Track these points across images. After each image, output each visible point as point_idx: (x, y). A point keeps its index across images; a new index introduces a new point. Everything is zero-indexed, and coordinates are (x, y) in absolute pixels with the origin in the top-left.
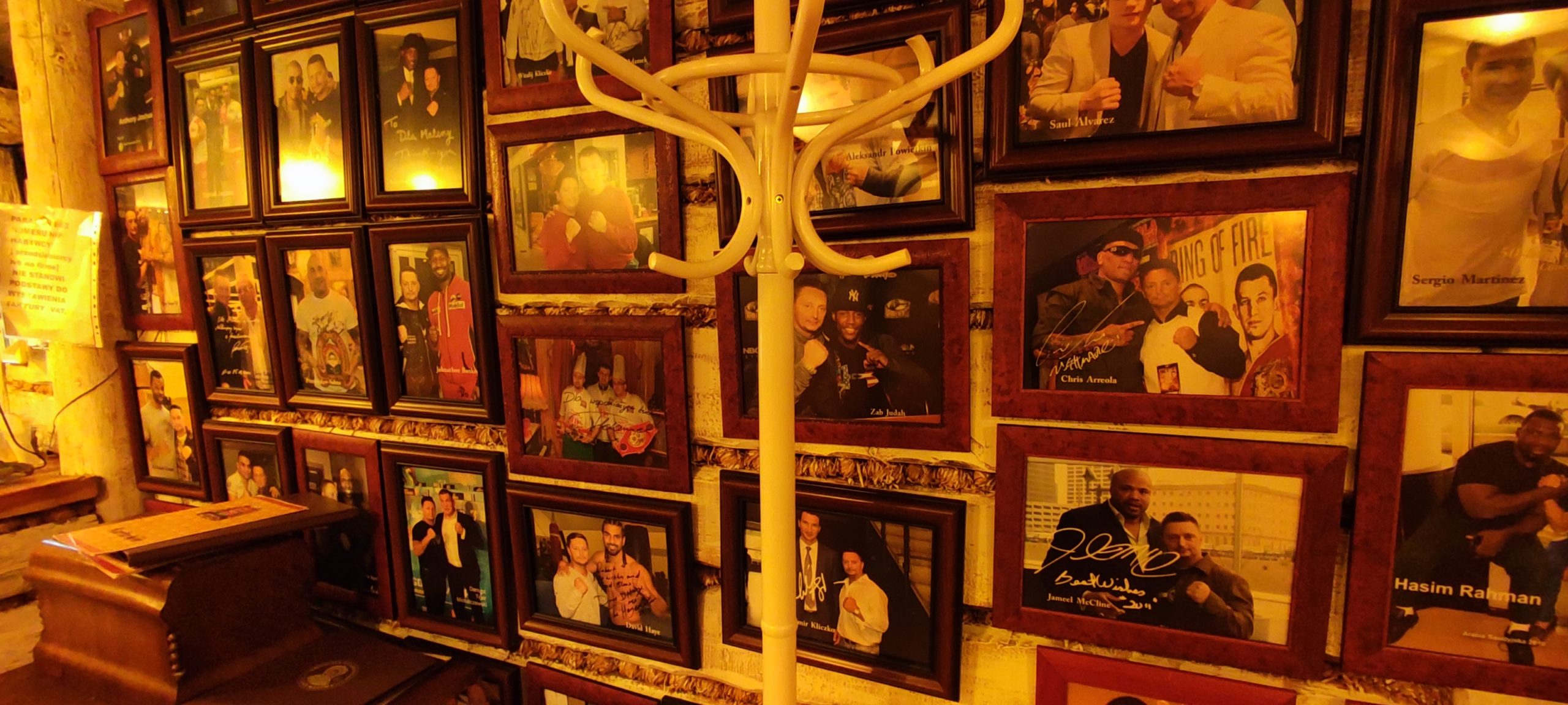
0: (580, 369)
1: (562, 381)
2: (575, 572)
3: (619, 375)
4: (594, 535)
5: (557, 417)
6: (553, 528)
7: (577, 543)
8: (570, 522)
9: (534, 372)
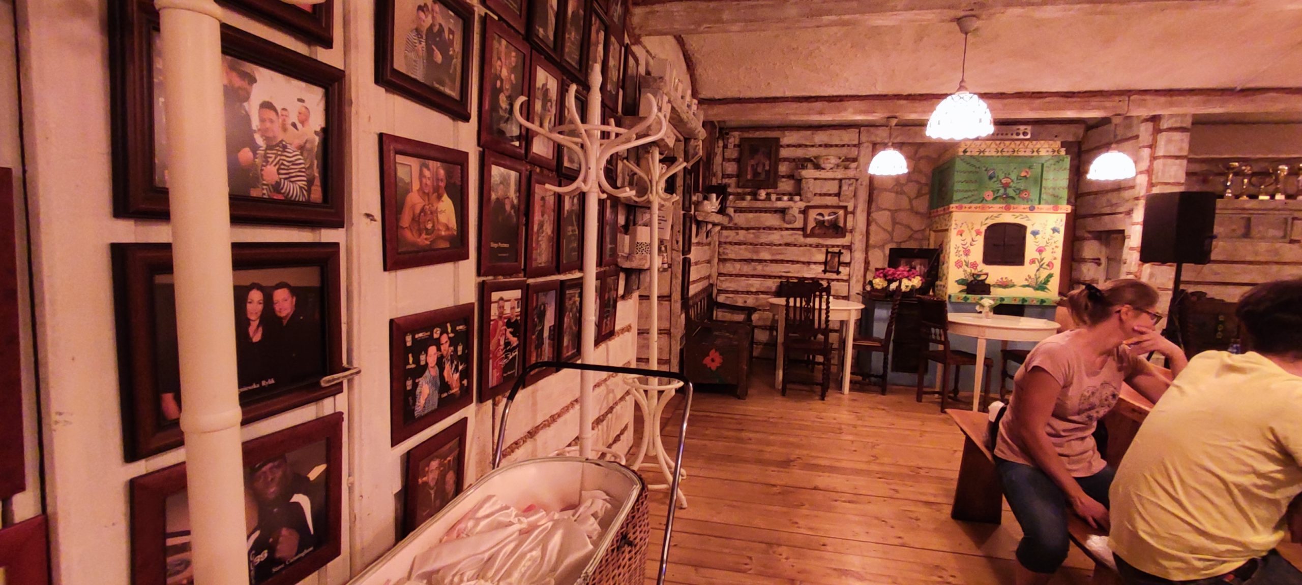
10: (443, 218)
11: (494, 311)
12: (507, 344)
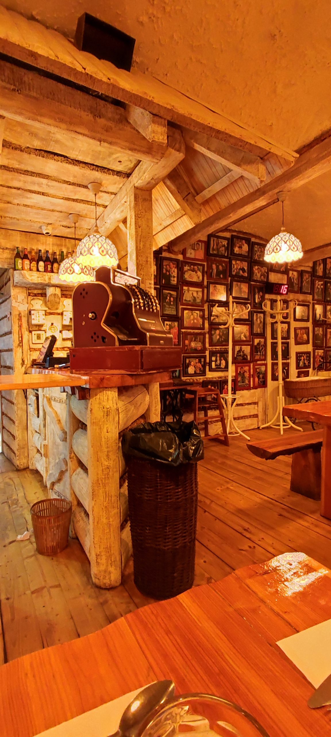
0: (194, 339)
1: (191, 341)
2: (191, 367)
3: (198, 340)
4: (194, 361)
5: (190, 345)
6: (189, 361)
7: (192, 362)
8: (191, 359)
9: (187, 340)
10: (304, 338)
11: (316, 354)
12: (320, 360)
